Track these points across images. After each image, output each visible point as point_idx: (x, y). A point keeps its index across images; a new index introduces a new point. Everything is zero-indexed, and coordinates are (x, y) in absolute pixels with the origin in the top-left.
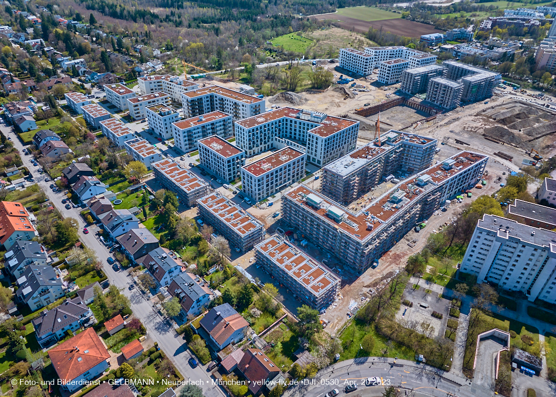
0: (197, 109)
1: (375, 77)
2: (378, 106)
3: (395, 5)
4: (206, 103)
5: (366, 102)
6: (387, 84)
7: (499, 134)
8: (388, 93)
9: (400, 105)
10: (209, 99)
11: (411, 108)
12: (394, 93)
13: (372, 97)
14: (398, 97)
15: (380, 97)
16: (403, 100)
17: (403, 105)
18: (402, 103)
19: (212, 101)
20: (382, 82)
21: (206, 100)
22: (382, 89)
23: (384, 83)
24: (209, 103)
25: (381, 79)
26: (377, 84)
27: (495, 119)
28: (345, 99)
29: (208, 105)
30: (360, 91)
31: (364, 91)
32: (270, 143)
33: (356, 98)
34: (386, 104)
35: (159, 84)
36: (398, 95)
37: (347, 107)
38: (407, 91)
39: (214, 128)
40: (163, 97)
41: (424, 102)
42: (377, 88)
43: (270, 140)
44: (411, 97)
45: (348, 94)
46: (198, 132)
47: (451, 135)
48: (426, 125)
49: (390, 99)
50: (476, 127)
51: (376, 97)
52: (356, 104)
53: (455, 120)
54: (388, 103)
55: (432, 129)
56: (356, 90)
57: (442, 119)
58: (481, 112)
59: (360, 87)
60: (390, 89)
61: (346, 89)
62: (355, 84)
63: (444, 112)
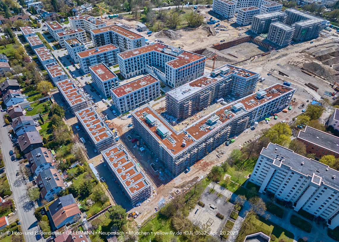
0: (100, 41)
1: (234, 20)
2: (231, 42)
4: (107, 38)
5: (222, 39)
6: (242, 25)
8: (240, 32)
9: (248, 42)
10: (108, 34)
11: (256, 44)
12: (245, 33)
13: (228, 35)
14: (247, 35)
15: (234, 35)
16: (251, 38)
17: (250, 42)
18: (249, 40)
19: (111, 36)
20: (239, 24)
21: (106, 35)
22: (237, 29)
23: (240, 24)
24: (109, 37)
25: (238, 21)
26: (235, 25)
27: (314, 56)
28: (208, 36)
29: (108, 39)
30: (221, 30)
31: (224, 30)
32: (143, 69)
33: (217, 35)
34: (237, 40)
35: (82, 22)
36: (248, 34)
37: (208, 42)
38: (255, 31)
39: (106, 57)
40: (81, 32)
41: (266, 40)
42: (234, 28)
43: (143, 67)
44: (257, 36)
45: (211, 33)
46: (94, 60)
47: (277, 67)
48: (261, 59)
49: (240, 36)
50: (298, 62)
51: (231, 35)
52: (215, 40)
53: (283, 55)
54: (239, 40)
55: (264, 62)
56: (218, 29)
57: (275, 54)
58: (306, 49)
59: (222, 27)
60: (243, 29)
61: (211, 29)
62: (219, 24)
63: (277, 49)
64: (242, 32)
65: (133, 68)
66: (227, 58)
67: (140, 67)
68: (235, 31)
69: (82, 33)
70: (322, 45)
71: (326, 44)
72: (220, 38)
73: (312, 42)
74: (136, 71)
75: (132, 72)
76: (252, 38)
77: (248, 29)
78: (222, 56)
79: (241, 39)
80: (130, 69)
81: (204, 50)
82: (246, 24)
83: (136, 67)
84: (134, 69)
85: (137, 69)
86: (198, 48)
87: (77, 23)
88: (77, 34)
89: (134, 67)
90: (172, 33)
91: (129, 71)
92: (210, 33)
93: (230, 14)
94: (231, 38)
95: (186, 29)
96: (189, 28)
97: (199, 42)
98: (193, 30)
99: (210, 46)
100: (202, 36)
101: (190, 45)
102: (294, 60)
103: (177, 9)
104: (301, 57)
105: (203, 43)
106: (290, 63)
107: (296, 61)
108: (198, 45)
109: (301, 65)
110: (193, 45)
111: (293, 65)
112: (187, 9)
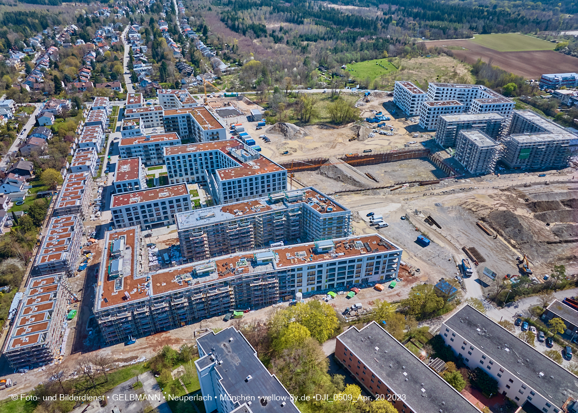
0: (171, 127)
1: (417, 120)
2: (381, 155)
3: (562, 33)
4: (182, 123)
5: (367, 148)
6: (426, 130)
7: (503, 222)
8: (412, 140)
11: (433, 163)
12: (421, 143)
14: (422, 147)
15: (396, 145)
16: (426, 153)
18: (425, 155)
19: (190, 121)
20: (421, 127)
21: (182, 120)
22: (411, 135)
23: (424, 128)
24: (186, 123)
26: (411, 129)
27: (527, 200)
28: (350, 141)
29: (184, 125)
30: (381, 134)
31: (385, 134)
32: (200, 175)
33: (366, 142)
34: (396, 154)
35: (172, 98)
36: (424, 146)
37: (343, 150)
38: (440, 142)
39: (159, 149)
40: (158, 111)
41: (452, 160)
42: (408, 132)
43: (199, 171)
44: (438, 151)
45: (358, 135)
46: (140, 151)
47: (432, 209)
48: (413, 190)
49: (407, 148)
50: (482, 206)
51: (392, 144)
52: (357, 148)
53: (463, 190)
54: (400, 153)
55: (415, 195)
56: (376, 132)
57: (447, 186)
58: (520, 186)
59: (386, 129)
60: (422, 136)
61: (361, 129)
62: (384, 124)
63: (461, 178)
64: (416, 142)
65: (181, 171)
66: (357, 180)
67: (194, 171)
68: (404, 138)
69: (160, 113)
70: (562, 182)
71: (573, 182)
72: (367, 146)
73: (544, 175)
74: (187, 176)
75: (180, 176)
76: (429, 152)
77: (432, 137)
78: (349, 176)
79: (405, 152)
80: (175, 171)
81: (324, 161)
82: (433, 129)
83: (186, 170)
84: (183, 172)
85: (189, 173)
86: (318, 157)
87: (165, 99)
88: (151, 114)
89: (183, 170)
90: (290, 130)
91: (174, 175)
92: (357, 137)
93: (415, 109)
94: (385, 148)
95: (323, 125)
96: (330, 125)
97: (327, 148)
98: (334, 128)
99: (340, 157)
100: (340, 140)
101: (309, 150)
102: (479, 202)
103: (333, 94)
104: (496, 198)
105: (332, 150)
106: (464, 206)
107: (481, 203)
108: (320, 153)
109: (485, 213)
110: (314, 152)
111: (470, 209)
112: (352, 95)
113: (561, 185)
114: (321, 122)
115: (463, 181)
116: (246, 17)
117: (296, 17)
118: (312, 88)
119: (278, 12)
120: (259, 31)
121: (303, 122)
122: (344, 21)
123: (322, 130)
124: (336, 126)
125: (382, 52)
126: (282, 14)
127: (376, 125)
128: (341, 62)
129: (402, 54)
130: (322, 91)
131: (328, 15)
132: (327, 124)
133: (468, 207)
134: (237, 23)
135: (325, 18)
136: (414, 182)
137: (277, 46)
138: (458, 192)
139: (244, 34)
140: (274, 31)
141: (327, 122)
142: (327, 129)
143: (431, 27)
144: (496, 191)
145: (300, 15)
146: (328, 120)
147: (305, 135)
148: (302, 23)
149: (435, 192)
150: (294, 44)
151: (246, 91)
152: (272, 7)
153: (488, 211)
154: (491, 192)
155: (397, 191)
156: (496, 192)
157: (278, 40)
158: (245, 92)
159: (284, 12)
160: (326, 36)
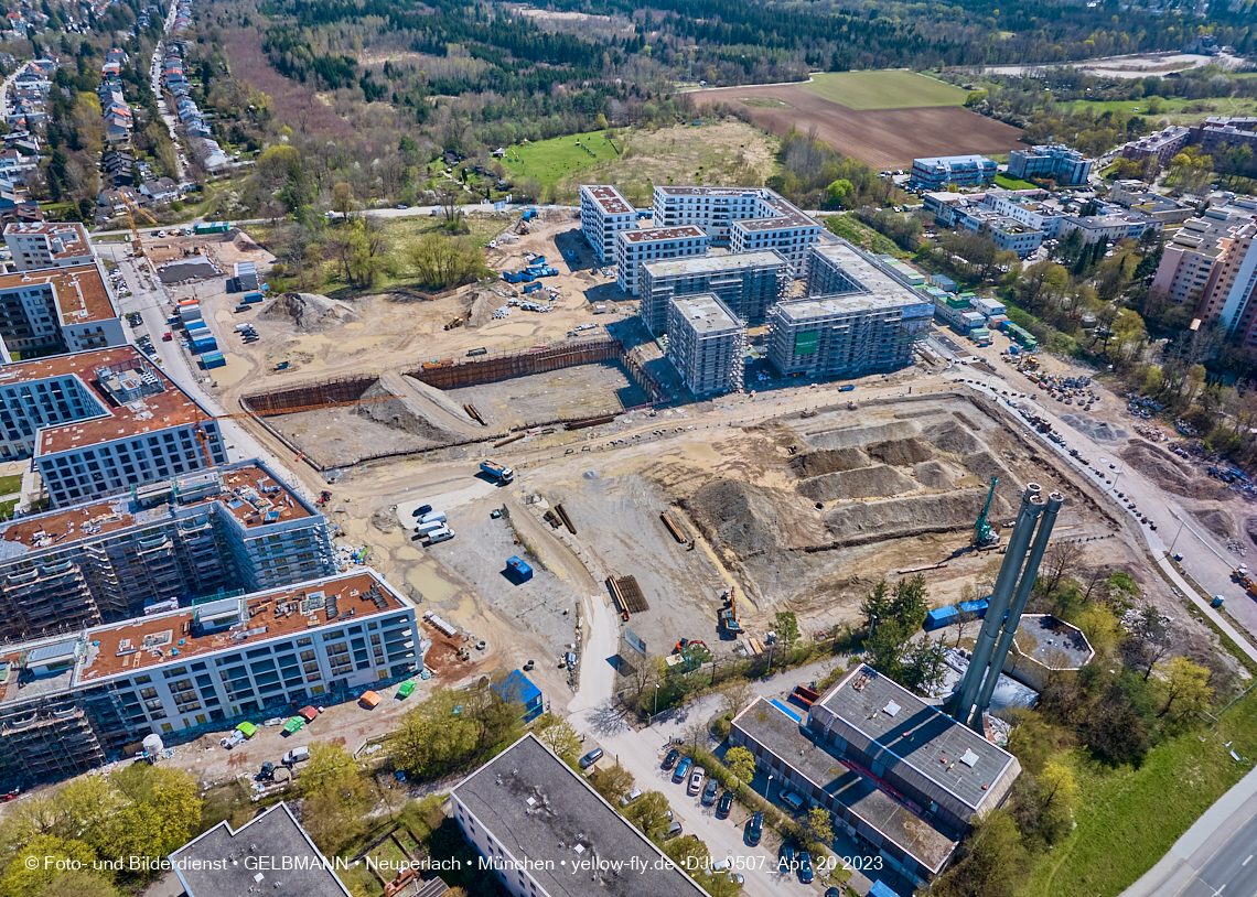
1: (616, 273)
6: (627, 295)
7: (719, 507)
8: (590, 321)
12: (606, 326)
13: (528, 331)
14: (605, 337)
15: (549, 334)
16: (618, 348)
22: (592, 309)
26: (602, 293)
27: (793, 450)
28: (446, 329)
30: (524, 309)
31: (532, 309)
33: (482, 331)
34: (543, 355)
35: (40, 244)
36: (611, 332)
37: (422, 351)
38: (648, 322)
41: (661, 363)
42: (587, 303)
44: (639, 344)
45: (469, 315)
47: (574, 485)
48: (550, 440)
49: (571, 340)
50: (691, 471)
51: (540, 333)
52: (455, 347)
53: (659, 434)
54: (551, 353)
55: (545, 456)
56: (515, 304)
57: (629, 427)
58: (792, 417)
59: (541, 297)
60: (614, 311)
61: (478, 301)
62: (539, 285)
63: (664, 406)
64: (595, 325)
68: (573, 317)
70: (886, 402)
71: (908, 400)
72: (480, 341)
73: (851, 388)
77: (635, 311)
79: (565, 350)
81: (371, 382)
90: (309, 308)
94: (520, 344)
95: (401, 295)
96: (417, 293)
97: (387, 350)
98: (424, 299)
99: (406, 370)
100: (426, 328)
101: (343, 356)
102: (683, 462)
103: (449, 217)
104: (730, 450)
105: (398, 353)
106: (648, 473)
107: (689, 464)
108: (365, 361)
109: (689, 487)
110: (352, 361)
111: (659, 481)
112: (494, 218)
113: (882, 408)
114: (399, 286)
115: (668, 412)
116: (320, 42)
117: (435, 39)
118: (408, 205)
119: (400, 28)
120: (334, 74)
121: (356, 286)
122: (536, 46)
123: (393, 305)
124: (428, 296)
125: (595, 117)
126: (406, 31)
127: (521, 286)
128: (494, 142)
129: (639, 119)
130: (428, 210)
131: (502, 35)
132: (410, 291)
133: (658, 476)
134: (289, 55)
135: (496, 42)
136: (557, 422)
137: (366, 108)
138: (649, 440)
139: (303, 80)
140: (368, 74)
141: (413, 286)
142: (406, 301)
143: (722, 57)
144: (733, 433)
145: (444, 34)
146: (416, 281)
147: (348, 318)
148: (442, 52)
149: (594, 444)
150: (408, 101)
151: (252, 217)
152: (388, 17)
153: (699, 482)
154: (721, 435)
155: (509, 447)
156: (731, 435)
157: (373, 93)
158: (248, 221)
159: (409, 28)
160: (484, 82)
